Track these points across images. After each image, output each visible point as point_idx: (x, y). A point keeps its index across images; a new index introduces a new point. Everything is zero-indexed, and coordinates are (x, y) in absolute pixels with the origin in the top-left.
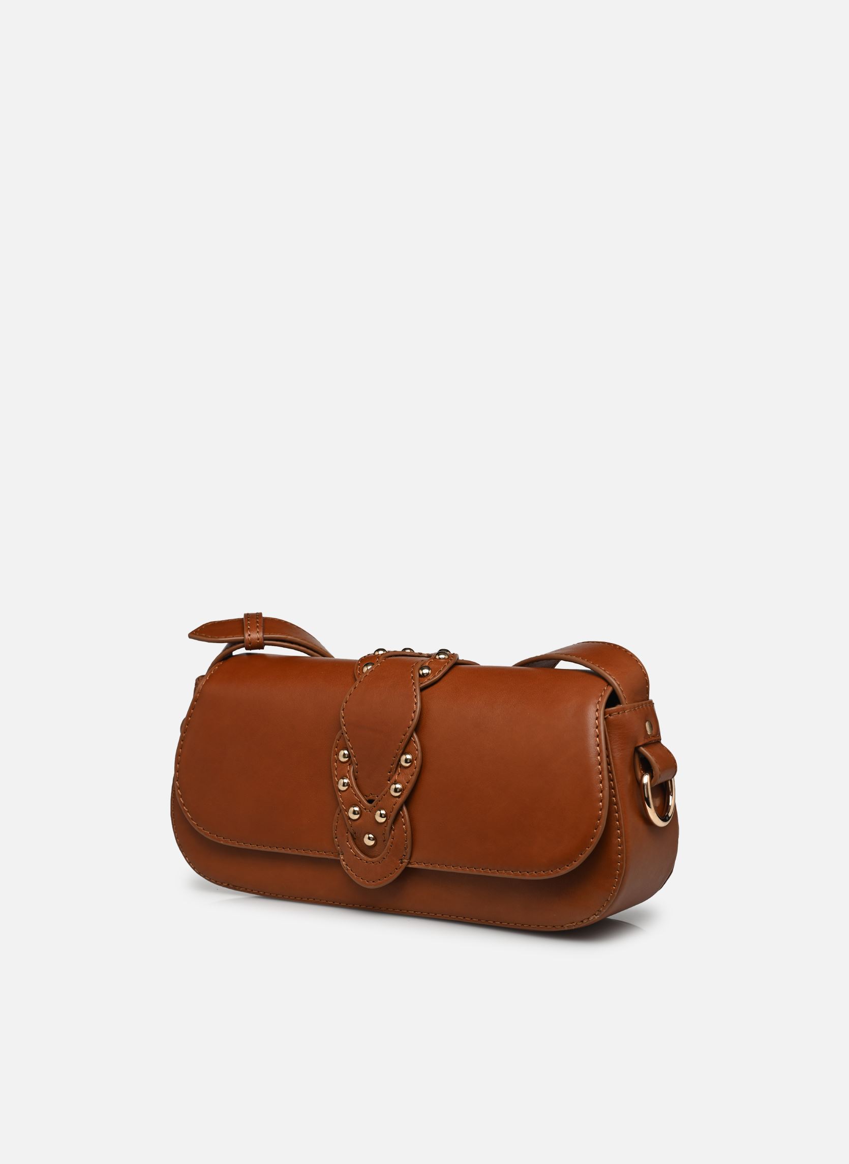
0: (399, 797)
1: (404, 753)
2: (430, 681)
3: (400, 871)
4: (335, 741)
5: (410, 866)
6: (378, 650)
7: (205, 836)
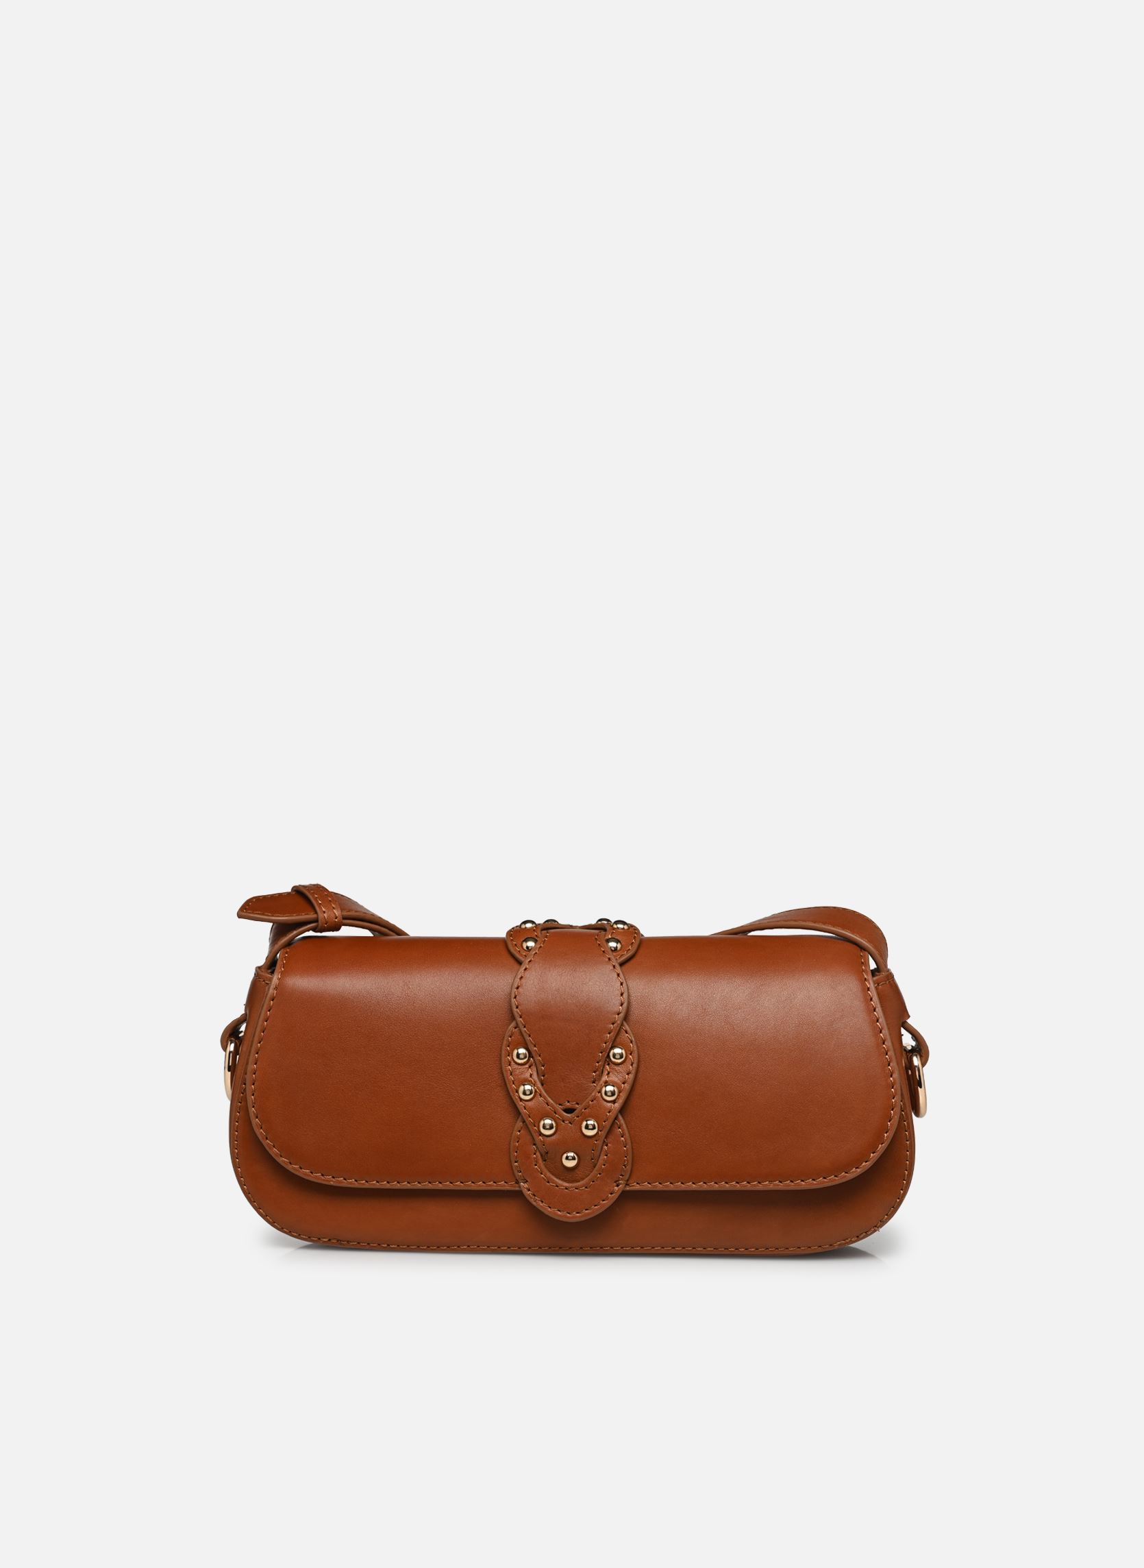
0: (614, 1102)
1: (613, 1047)
2: (624, 958)
3: (615, 1196)
4: (506, 1039)
5: (628, 1188)
6: (525, 922)
7: (305, 1177)
